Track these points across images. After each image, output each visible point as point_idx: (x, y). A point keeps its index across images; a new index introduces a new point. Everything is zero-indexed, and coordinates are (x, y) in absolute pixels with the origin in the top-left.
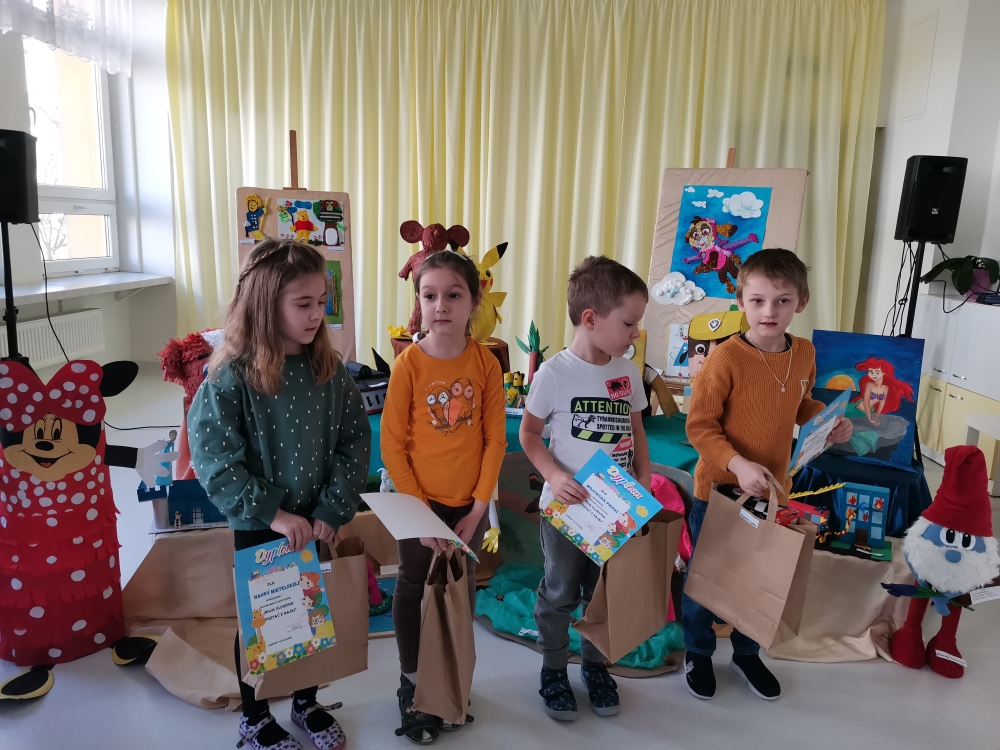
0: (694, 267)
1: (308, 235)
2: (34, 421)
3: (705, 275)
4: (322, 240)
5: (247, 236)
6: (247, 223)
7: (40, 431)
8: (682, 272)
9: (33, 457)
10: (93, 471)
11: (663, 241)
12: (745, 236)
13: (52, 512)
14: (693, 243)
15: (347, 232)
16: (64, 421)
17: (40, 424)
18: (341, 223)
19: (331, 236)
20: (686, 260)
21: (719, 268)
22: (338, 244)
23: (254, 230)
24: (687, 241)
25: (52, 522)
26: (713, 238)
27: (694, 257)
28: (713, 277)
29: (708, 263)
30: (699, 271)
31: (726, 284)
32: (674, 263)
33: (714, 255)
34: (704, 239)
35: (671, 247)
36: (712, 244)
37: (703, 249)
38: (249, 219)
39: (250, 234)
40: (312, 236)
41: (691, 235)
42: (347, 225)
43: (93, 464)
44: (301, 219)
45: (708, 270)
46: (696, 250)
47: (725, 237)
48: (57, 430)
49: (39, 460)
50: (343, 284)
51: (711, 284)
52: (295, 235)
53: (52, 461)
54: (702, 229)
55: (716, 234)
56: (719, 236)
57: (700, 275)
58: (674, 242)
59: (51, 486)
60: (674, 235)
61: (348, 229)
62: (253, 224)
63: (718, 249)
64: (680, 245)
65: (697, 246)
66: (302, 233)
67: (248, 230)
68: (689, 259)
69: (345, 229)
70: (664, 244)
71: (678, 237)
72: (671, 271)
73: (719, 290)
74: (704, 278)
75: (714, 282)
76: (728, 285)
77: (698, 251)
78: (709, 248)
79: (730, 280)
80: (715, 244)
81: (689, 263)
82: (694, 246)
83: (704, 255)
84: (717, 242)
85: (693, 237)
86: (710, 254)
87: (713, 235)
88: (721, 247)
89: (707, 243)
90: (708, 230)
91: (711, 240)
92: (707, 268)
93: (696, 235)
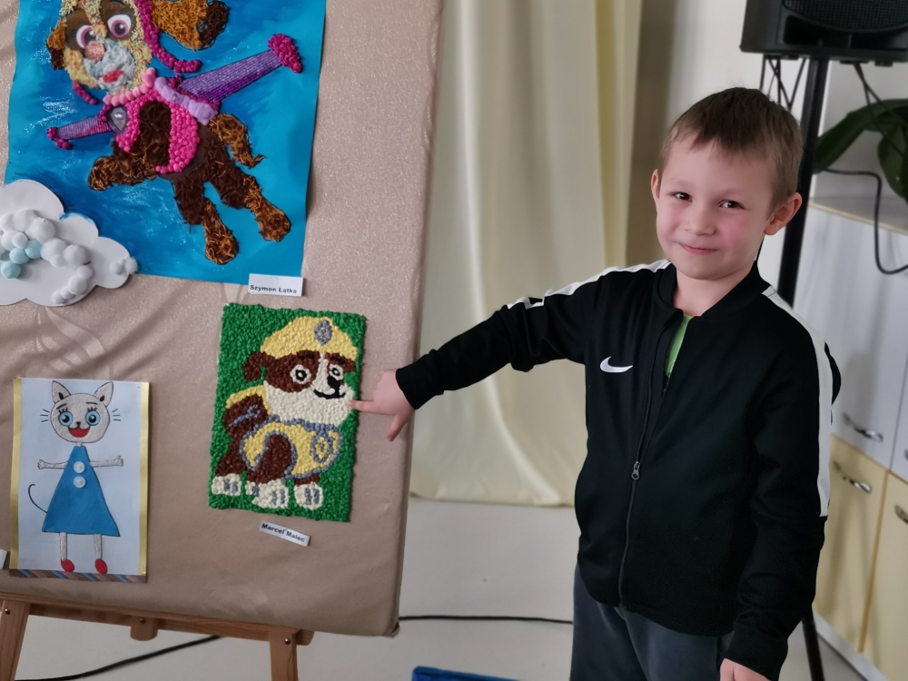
3: (133, 195)
8: (48, 180)
12: (256, 45)
20: (56, 134)
21: (176, 166)
24: (58, 58)
26: (146, 53)
27: (87, 126)
28: (154, 201)
29: (136, 146)
30: (108, 176)
31: (202, 229)
32: (19, 146)
36: (143, 74)
37: (116, 94)
41: (68, 36)
45: (139, 174)
46: (88, 95)
47: (187, 51)
51: (151, 230)
54: (105, 15)
55: (155, 36)
56: (166, 43)
57: (112, 193)
58: (11, 63)
63: (166, 93)
64: (32, 76)
68: (70, 130)
71: (23, 47)
72: (9, 178)
73: (179, 250)
74: (125, 206)
75: (163, 219)
76: (211, 233)
77: (98, 102)
78: (135, 91)
79: (216, 214)
80: (156, 74)
81: (70, 147)
82: (84, 79)
83: (117, 115)
84: (161, 66)
85: (75, 47)
86: (142, 114)
87: (148, 38)
88: (176, 85)
89: (127, 69)
90: (125, 19)
91: (138, 56)
92: (135, 168)
93: (87, 37)
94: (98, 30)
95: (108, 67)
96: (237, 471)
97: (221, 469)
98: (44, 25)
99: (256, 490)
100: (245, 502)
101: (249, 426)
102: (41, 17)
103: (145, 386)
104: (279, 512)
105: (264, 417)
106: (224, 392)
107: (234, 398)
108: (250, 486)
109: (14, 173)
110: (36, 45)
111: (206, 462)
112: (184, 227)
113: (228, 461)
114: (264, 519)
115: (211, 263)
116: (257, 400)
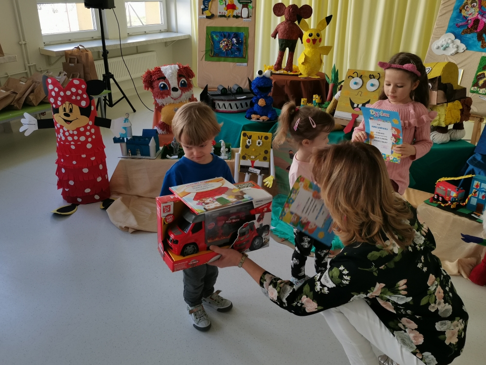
0: (461, 30)
1: (233, 12)
2: (62, 104)
3: (469, 36)
4: (240, 15)
5: (203, 14)
6: (202, 7)
7: (64, 108)
8: (453, 33)
9: (64, 119)
10: (88, 128)
11: (444, 11)
13: (72, 143)
14: (464, 13)
15: (253, 10)
16: (73, 105)
17: (64, 105)
18: (250, 5)
19: (245, 13)
20: (457, 25)
21: (478, 31)
22: (248, 17)
23: (206, 10)
24: (461, 11)
25: (73, 147)
26: (478, 10)
27: (463, 23)
28: (473, 37)
29: (471, 27)
30: (465, 32)
31: (481, 42)
32: (449, 27)
33: (476, 21)
34: (473, 10)
35: (449, 16)
36: (477, 14)
37: (470, 17)
38: (204, 4)
39: (204, 12)
40: (235, 13)
41: (464, 7)
42: (254, 6)
43: (88, 125)
44: (230, 3)
45: (471, 32)
46: (465, 18)
48: (71, 109)
49: (66, 121)
50: (250, 41)
51: (471, 42)
52: (226, 12)
53: (71, 122)
54: (471, 3)
56: (482, 8)
57: (465, 35)
58: (452, 12)
59: (71, 132)
60: (452, 7)
61: (254, 8)
62: (206, 7)
63: (480, 17)
64: (455, 14)
65: (466, 15)
66: (230, 11)
67: (203, 10)
68: (460, 24)
69: (252, 8)
70: (445, 13)
71: (455, 9)
72: (446, 33)
73: (475, 46)
74: (467, 38)
75: (473, 40)
76: (482, 43)
77: (466, 19)
78: (474, 17)
79: (484, 39)
80: (479, 14)
81: (459, 27)
82: (465, 15)
83: (470, 21)
84: (480, 12)
85: (465, 9)
86: (474, 21)
87: (479, 7)
88: (482, 16)
89: (473, 13)
90: (475, 4)
91: (476, 11)
92: (470, 31)
93: (467, 7)
94: (469, 6)
95: (470, 13)
96: (476, 86)
97: (474, 86)
98: (460, 5)
99: (479, 90)
100: (477, 92)
101: (481, 78)
102: (459, 4)
103: (462, 70)
104: (483, 94)
105: (484, 77)
106: (478, 72)
107: (479, 73)
108: (479, 89)
109: (448, 31)
110: (457, 9)
111: (471, 84)
112: (477, 42)
113: (475, 84)
114: (480, 95)
115: (481, 48)
116: (484, 74)
